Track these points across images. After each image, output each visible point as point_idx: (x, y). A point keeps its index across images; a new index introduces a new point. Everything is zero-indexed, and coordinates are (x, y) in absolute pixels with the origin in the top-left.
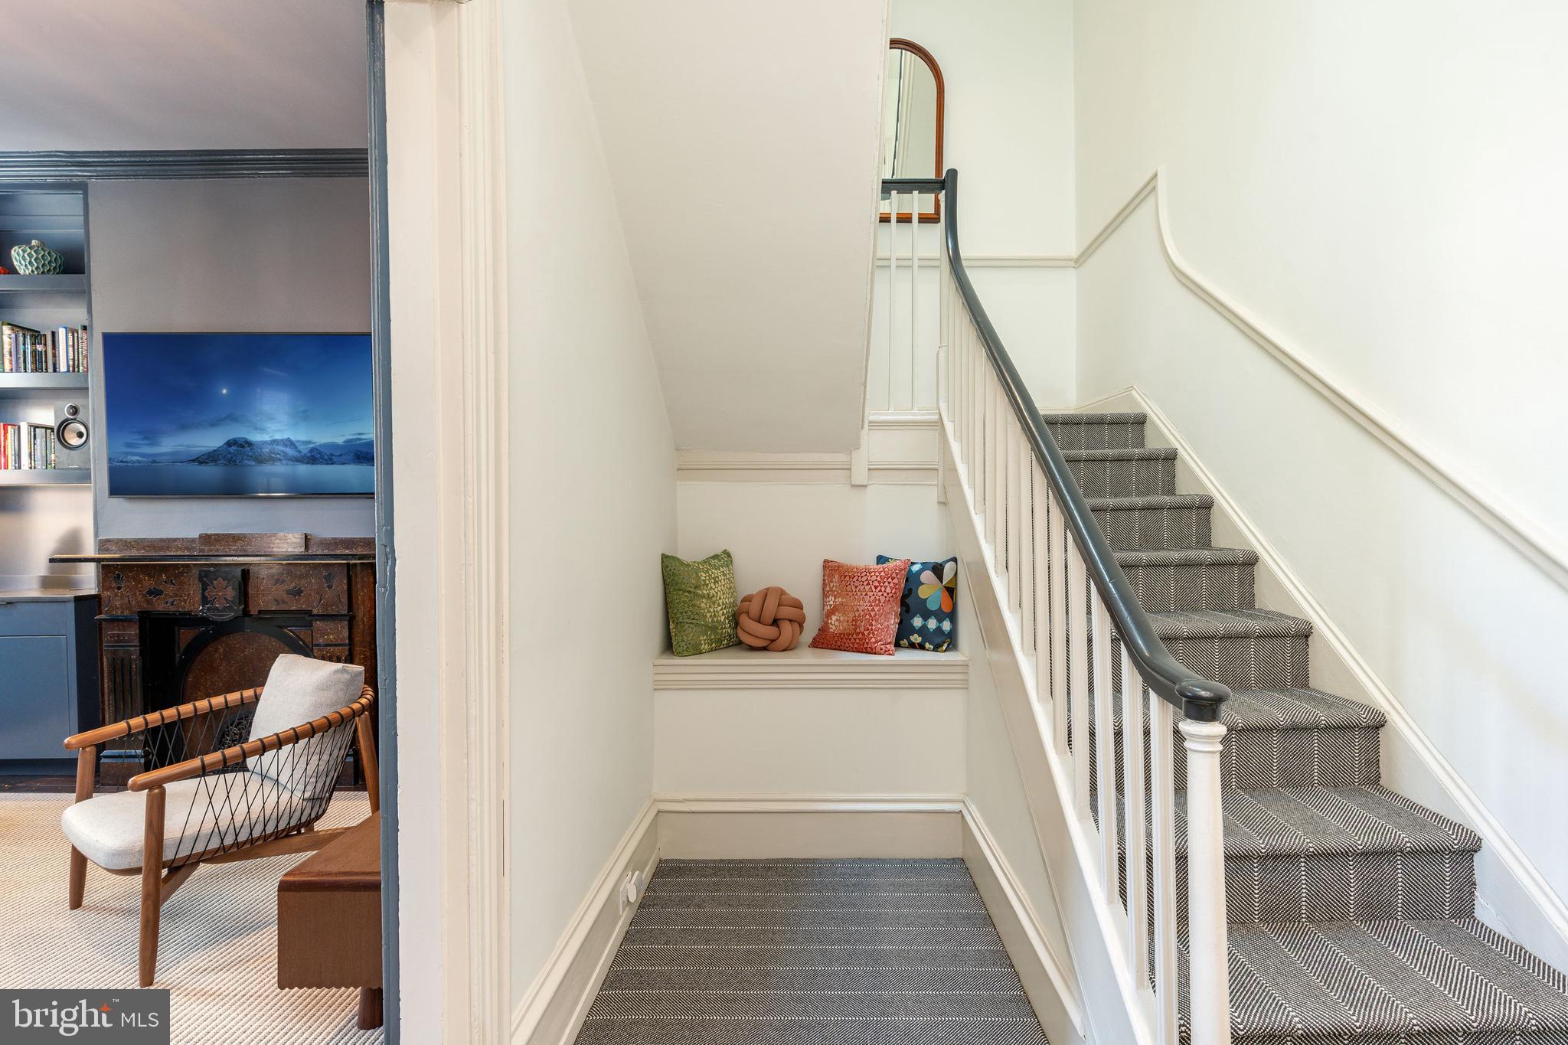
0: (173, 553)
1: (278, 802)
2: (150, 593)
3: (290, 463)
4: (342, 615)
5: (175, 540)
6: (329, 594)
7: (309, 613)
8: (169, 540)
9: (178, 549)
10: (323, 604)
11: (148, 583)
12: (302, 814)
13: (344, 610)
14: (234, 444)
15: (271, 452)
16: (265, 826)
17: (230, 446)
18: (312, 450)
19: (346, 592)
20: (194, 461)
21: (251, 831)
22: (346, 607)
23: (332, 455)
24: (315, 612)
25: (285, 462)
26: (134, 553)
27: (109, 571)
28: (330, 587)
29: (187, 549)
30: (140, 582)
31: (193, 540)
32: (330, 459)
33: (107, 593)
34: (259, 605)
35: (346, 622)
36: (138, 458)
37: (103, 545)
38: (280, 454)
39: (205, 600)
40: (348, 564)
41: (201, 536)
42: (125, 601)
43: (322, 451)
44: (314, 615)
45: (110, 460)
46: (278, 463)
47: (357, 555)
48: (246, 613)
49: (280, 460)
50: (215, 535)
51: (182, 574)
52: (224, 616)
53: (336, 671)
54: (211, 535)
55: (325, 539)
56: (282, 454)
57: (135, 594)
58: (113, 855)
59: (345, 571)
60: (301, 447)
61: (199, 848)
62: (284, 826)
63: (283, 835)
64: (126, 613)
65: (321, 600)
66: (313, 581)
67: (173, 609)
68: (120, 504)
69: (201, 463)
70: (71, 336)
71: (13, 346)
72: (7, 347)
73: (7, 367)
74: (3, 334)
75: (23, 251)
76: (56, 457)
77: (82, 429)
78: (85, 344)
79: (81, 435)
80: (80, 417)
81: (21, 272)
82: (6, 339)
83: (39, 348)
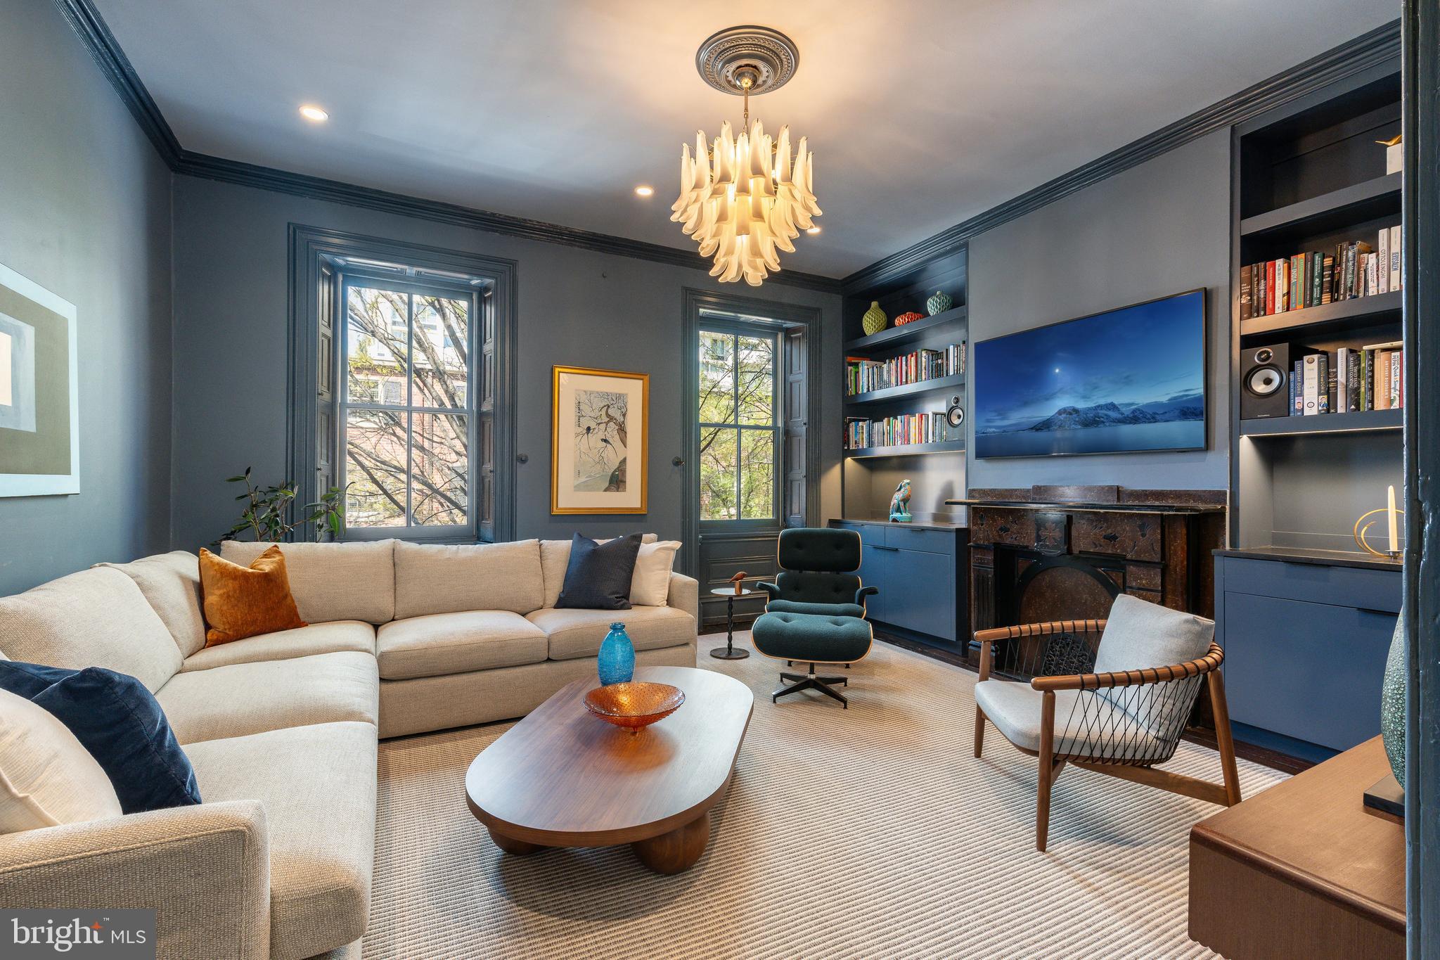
0: (1014, 501)
1: (1136, 733)
2: (1001, 529)
3: (1113, 424)
4: (1155, 563)
5: (1016, 490)
6: (1142, 542)
7: (1124, 558)
8: (1011, 490)
9: (1017, 497)
10: (1136, 552)
11: (1001, 522)
12: (1155, 751)
13: (1157, 558)
14: (1064, 413)
15: (1096, 417)
16: (1125, 751)
17: (1061, 415)
18: (1134, 411)
19: (1160, 541)
20: (1032, 429)
21: (1114, 751)
22: (1159, 556)
23: (1155, 413)
24: (1129, 557)
25: (1108, 424)
26: (989, 499)
27: (977, 512)
28: (1143, 535)
29: (1024, 497)
30: (994, 520)
31: (1028, 491)
32: (1153, 418)
33: (975, 528)
34: (1079, 546)
35: (1159, 570)
36: (994, 429)
37: (971, 493)
38: (1103, 418)
39: (1038, 539)
40: (1162, 514)
41: (1034, 487)
42: (983, 534)
43: (1144, 410)
44: (1128, 560)
45: (976, 432)
46: (1102, 425)
47: (1174, 506)
48: (1069, 551)
49: (1103, 422)
50: (1044, 486)
51: (1023, 516)
52: (1052, 552)
53: (1187, 621)
54: (1041, 487)
55: (1136, 491)
56: (1105, 417)
57: (992, 530)
58: (1018, 734)
59: (1159, 521)
60: (1123, 410)
61: (1075, 752)
62: (1140, 757)
63: (1138, 764)
64: (986, 543)
65: (1135, 546)
66: (1127, 528)
67: (1016, 543)
68: (981, 463)
69: (1037, 430)
70: (956, 350)
71: (927, 363)
72: (923, 364)
73: (923, 378)
74: (921, 356)
75: (933, 300)
76: (946, 433)
77: (961, 413)
78: (964, 354)
79: (959, 417)
80: (960, 404)
81: (931, 314)
82: (923, 359)
83: (940, 361)
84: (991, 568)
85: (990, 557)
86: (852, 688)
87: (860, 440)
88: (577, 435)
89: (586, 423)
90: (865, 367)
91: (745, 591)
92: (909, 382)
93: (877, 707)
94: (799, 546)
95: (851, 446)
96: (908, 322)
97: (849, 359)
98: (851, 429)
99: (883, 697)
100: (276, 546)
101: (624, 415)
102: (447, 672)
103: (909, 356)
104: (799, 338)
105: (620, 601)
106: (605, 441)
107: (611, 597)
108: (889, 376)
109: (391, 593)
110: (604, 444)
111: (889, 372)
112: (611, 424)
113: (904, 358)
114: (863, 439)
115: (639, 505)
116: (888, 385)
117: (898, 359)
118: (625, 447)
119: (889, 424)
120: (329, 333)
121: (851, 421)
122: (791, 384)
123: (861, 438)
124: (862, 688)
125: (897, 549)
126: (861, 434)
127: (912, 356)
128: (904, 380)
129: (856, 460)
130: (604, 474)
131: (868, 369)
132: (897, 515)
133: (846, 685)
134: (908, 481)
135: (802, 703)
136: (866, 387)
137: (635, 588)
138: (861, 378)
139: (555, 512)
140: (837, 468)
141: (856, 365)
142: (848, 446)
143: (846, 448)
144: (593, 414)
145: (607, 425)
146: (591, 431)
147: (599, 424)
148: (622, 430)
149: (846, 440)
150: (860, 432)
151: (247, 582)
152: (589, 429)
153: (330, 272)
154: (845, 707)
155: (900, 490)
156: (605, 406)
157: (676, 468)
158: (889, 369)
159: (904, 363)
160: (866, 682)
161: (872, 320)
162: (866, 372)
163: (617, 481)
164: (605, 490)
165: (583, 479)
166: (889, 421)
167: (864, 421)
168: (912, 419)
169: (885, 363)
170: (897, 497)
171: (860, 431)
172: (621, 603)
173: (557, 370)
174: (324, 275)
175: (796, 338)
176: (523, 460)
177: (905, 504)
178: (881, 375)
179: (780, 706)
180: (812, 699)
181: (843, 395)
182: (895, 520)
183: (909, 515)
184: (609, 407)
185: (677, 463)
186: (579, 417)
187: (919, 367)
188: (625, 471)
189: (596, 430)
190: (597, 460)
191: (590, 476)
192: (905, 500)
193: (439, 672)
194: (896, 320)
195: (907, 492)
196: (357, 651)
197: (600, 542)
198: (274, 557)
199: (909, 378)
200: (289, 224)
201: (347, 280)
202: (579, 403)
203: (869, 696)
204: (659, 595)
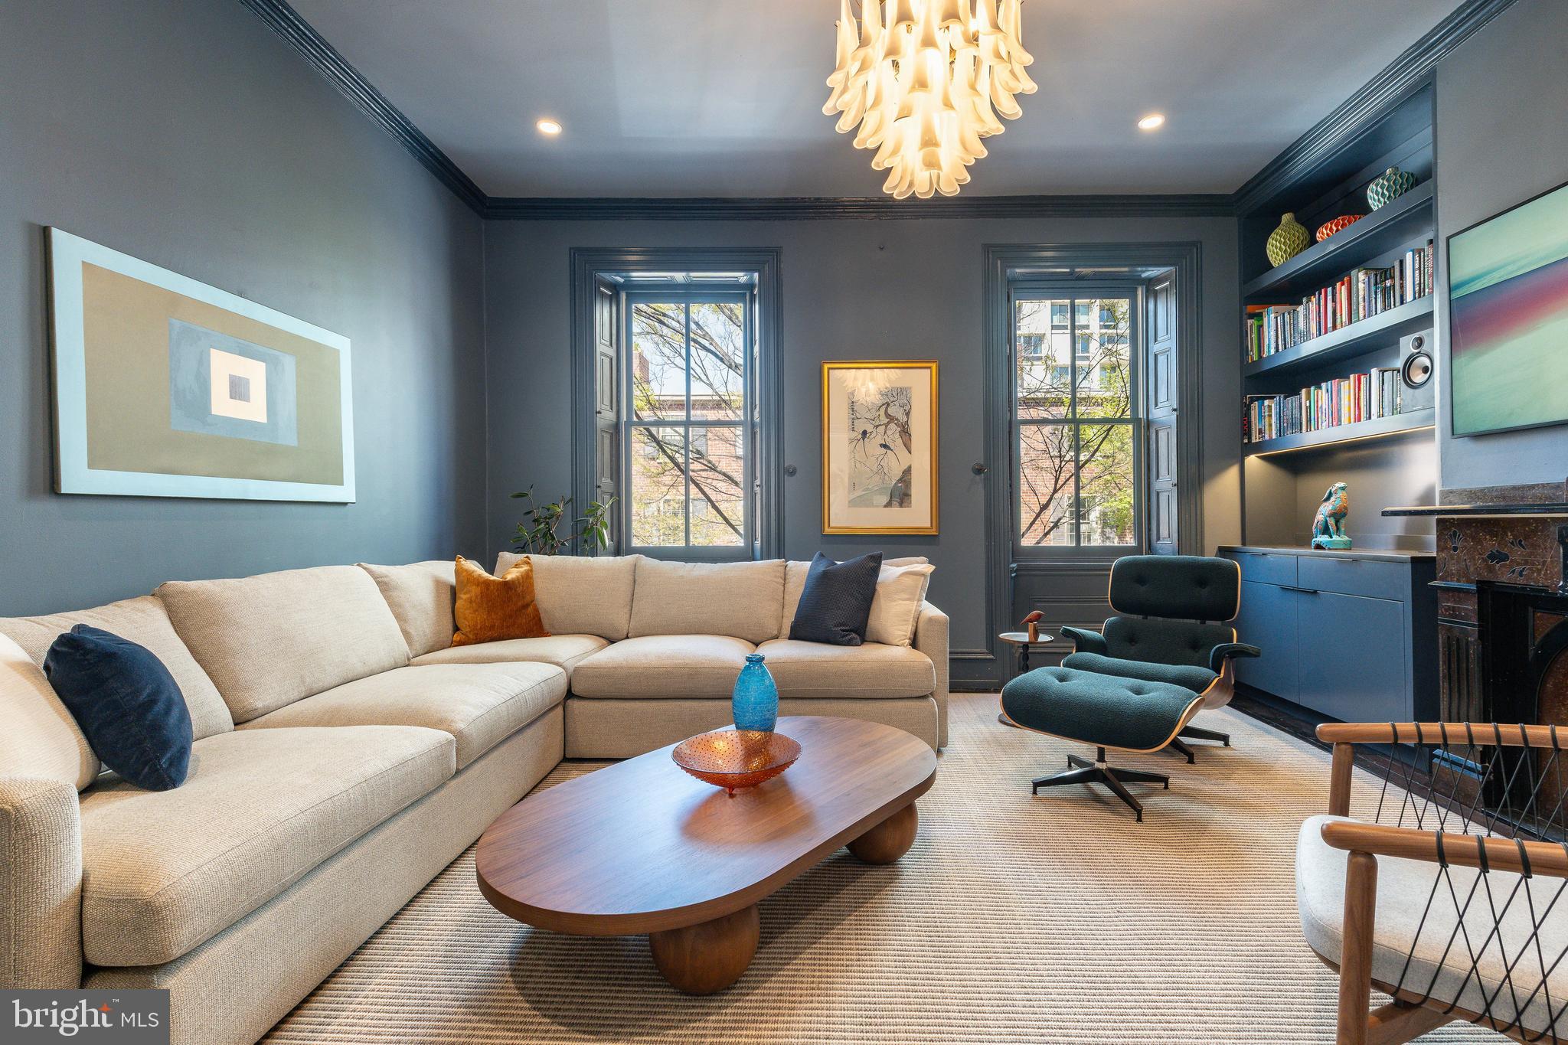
2: (1492, 557)
5: (1534, 486)
8: (1525, 486)
9: (1536, 498)
11: (1490, 544)
27: (1445, 527)
29: (1548, 498)
30: (1480, 542)
31: (1558, 486)
33: (1445, 557)
42: (1458, 567)
51: (1535, 532)
57: (1474, 558)
64: (1464, 582)
67: (1522, 582)
68: (1464, 445)
70: (1417, 258)
71: (1367, 289)
72: (1361, 293)
73: (1361, 315)
74: (1358, 281)
75: (1377, 185)
76: (1401, 399)
77: (1427, 362)
78: (1431, 261)
79: (1425, 370)
80: (1425, 348)
81: (1375, 209)
82: (1361, 286)
83: (1388, 283)
84: (1474, 626)
85: (1471, 606)
86: (1174, 793)
87: (1267, 427)
88: (851, 441)
89: (861, 426)
90: (1271, 318)
91: (1043, 638)
92: (1339, 326)
93: (1199, 827)
94: (1141, 580)
95: (1253, 438)
96: (1337, 230)
97: (1250, 309)
98: (1252, 412)
99: (1219, 816)
100: (527, 557)
101: (908, 414)
102: (637, 696)
103: (1338, 284)
104: (1166, 289)
105: (846, 636)
106: (885, 446)
107: (835, 629)
108: (1307, 324)
109: (627, 610)
110: (883, 450)
111: (1307, 317)
112: (892, 426)
113: (1330, 290)
114: (1270, 425)
115: (928, 525)
116: (1306, 336)
117: (1320, 294)
118: (910, 452)
119: (1308, 398)
120: (612, 352)
121: (1252, 400)
122: (1156, 356)
123: (1267, 423)
124: (1189, 796)
125: (1315, 592)
126: (1267, 419)
127: (1343, 284)
128: (1330, 325)
129: (1263, 458)
130: (885, 486)
131: (1277, 318)
132: (1323, 539)
133: (1166, 787)
134: (1342, 484)
135: (1074, 801)
136: (1273, 345)
137: (873, 622)
138: (1266, 334)
139: (827, 531)
140: (1233, 473)
141: (1260, 316)
142: (1250, 439)
143: (1246, 441)
144: (869, 416)
145: (886, 427)
146: (868, 435)
147: (877, 427)
148: (905, 432)
149: (1247, 431)
150: (1267, 417)
151: (488, 589)
152: (865, 433)
153: (611, 291)
154: (1139, 820)
155: (1328, 499)
156: (883, 405)
157: (978, 477)
158: (1307, 312)
159: (1330, 297)
160: (1208, 787)
161: (1280, 242)
162: (1273, 323)
163: (901, 495)
164: (885, 506)
165: (859, 493)
166: (1309, 394)
167: (1273, 398)
168: (1345, 384)
169: (1301, 303)
170: (1324, 510)
171: (1267, 414)
172: (848, 638)
173: (826, 366)
174: (603, 295)
175: (1162, 289)
176: (793, 473)
177: (1337, 522)
178: (1295, 324)
179: (1040, 800)
180: (1097, 799)
181: (1242, 362)
182: (1319, 547)
183: (1346, 538)
184: (888, 405)
185: (978, 471)
186: (853, 419)
187: (1354, 299)
188: (910, 482)
189: (874, 434)
190: (875, 469)
191: (867, 489)
192: (1338, 515)
193: (627, 695)
194: (1318, 234)
195: (1339, 503)
196: (550, 663)
197: (839, 563)
198: (522, 567)
199: (1339, 321)
200: (570, 248)
201: (630, 299)
202: (853, 402)
203: (1194, 809)
204: (901, 631)
